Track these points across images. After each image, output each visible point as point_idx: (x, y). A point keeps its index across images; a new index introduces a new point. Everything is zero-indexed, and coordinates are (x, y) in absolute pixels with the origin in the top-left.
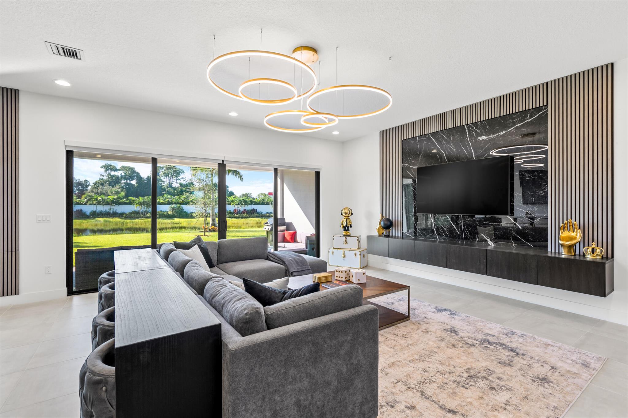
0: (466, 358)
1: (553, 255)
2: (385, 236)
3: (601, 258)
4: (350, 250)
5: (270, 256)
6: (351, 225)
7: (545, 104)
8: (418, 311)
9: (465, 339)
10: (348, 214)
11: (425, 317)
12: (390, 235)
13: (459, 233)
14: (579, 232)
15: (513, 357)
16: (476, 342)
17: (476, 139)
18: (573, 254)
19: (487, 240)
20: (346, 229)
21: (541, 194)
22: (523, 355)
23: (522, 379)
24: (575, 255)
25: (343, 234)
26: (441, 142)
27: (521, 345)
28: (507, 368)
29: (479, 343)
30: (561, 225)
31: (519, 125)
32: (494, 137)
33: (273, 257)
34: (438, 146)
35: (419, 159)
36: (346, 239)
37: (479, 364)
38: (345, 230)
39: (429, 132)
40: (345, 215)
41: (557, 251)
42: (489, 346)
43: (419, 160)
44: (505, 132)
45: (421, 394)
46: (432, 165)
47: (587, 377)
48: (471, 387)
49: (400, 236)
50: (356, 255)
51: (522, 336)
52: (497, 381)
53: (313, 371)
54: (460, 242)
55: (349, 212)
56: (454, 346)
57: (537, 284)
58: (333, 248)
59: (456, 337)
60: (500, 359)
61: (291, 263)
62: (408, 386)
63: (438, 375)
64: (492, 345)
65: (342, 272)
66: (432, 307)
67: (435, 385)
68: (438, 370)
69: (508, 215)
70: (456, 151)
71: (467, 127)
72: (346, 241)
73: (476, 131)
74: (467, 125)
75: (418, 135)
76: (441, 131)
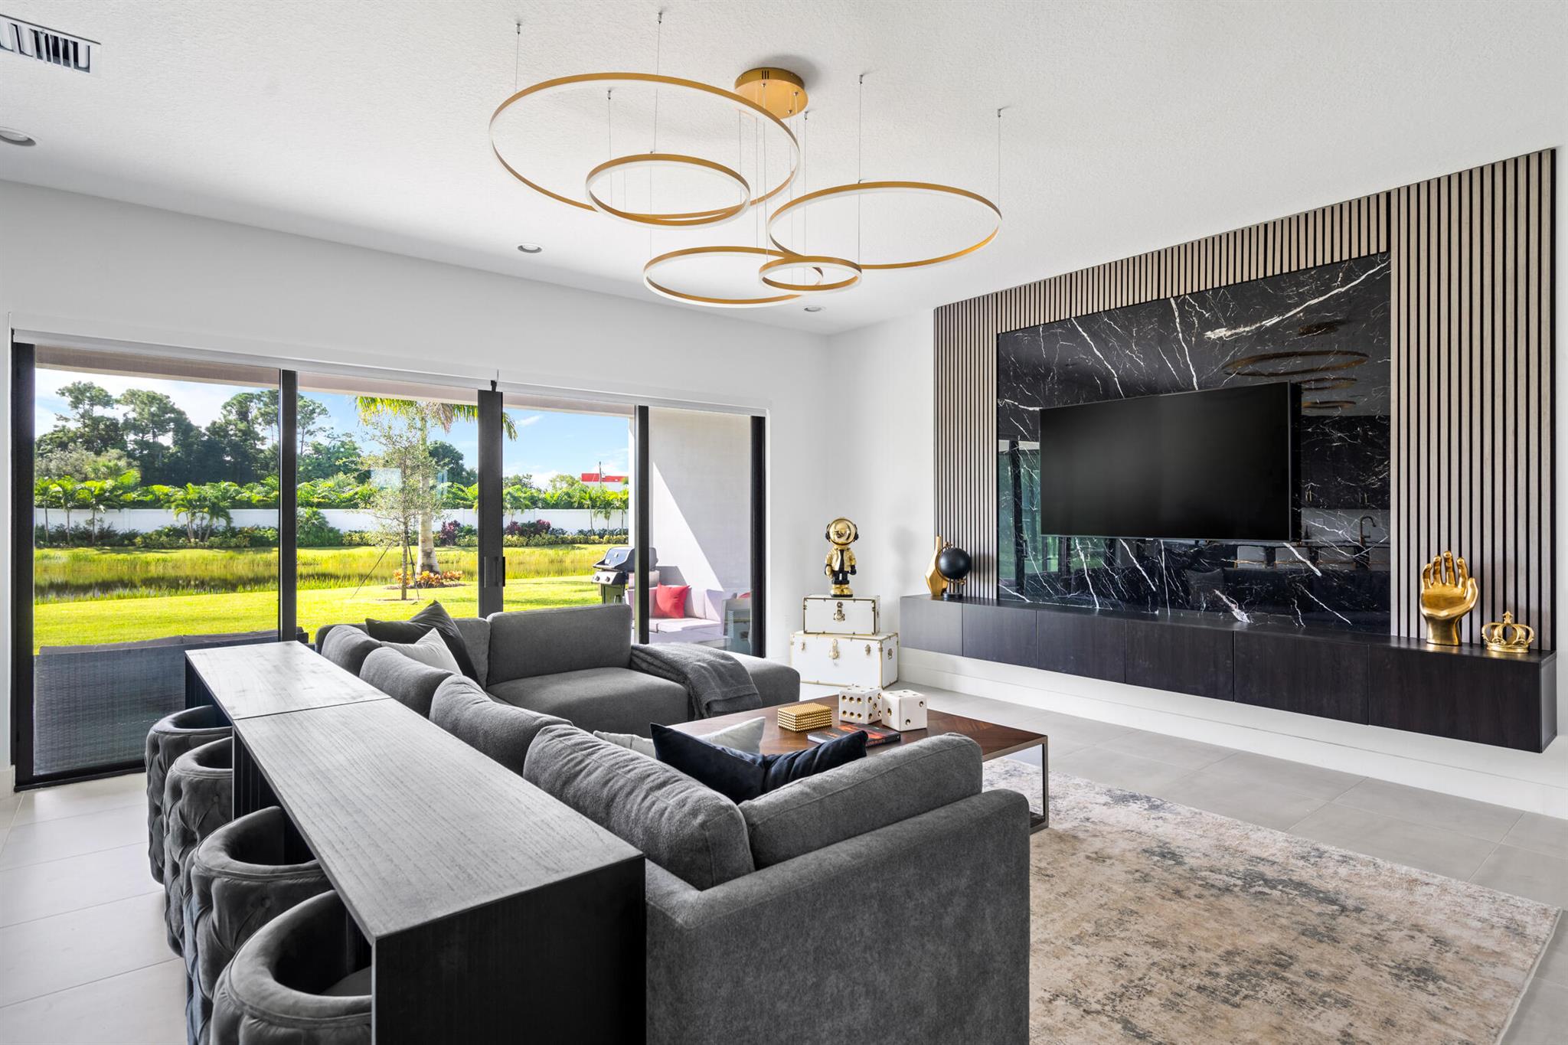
0: (1216, 925)
1: (1404, 645)
2: (951, 598)
3: (1526, 651)
4: (853, 636)
5: (638, 657)
6: (853, 567)
7: (1383, 249)
8: (1065, 803)
9: (1203, 874)
10: (847, 539)
11: (1088, 819)
12: (965, 595)
13: (1154, 589)
14: (1472, 586)
15: (1333, 917)
16: (1233, 881)
17: (1200, 335)
18: (1456, 642)
19: (1230, 607)
20: (840, 578)
21: (1373, 484)
22: (1358, 910)
23: (1367, 972)
24: (1460, 644)
25: (833, 592)
26: (1106, 343)
27: (1347, 885)
28: (1325, 948)
29: (1239, 882)
30: (1424, 566)
31: (1316, 301)
32: (1248, 332)
33: (649, 658)
34: (1098, 353)
35: (1044, 385)
36: (840, 605)
37: (1253, 938)
38: (837, 582)
39: (1073, 315)
40: (837, 540)
41: (1413, 635)
42: (1267, 890)
43: (1044, 389)
44: (1278, 319)
45: (1124, 1028)
46: (1081, 403)
47: (1524, 962)
48: (1246, 1002)
49: (990, 597)
50: (869, 650)
51: (1345, 860)
52: (1308, 981)
53: (882, 977)
54: (1157, 612)
55: (848, 532)
56: (1178, 893)
57: (1366, 721)
58: (805, 632)
59: (1179, 870)
60: (1303, 924)
61: (705, 677)
62: (1085, 1006)
63: (1153, 973)
64: (1274, 887)
65: (859, 700)
66: (1097, 789)
67: (1154, 1000)
68: (1151, 961)
69: (1286, 539)
70: (1146, 366)
71: (1176, 304)
72: (840, 612)
73: (1200, 316)
74: (1176, 298)
75: (1043, 322)
76: (1105, 311)
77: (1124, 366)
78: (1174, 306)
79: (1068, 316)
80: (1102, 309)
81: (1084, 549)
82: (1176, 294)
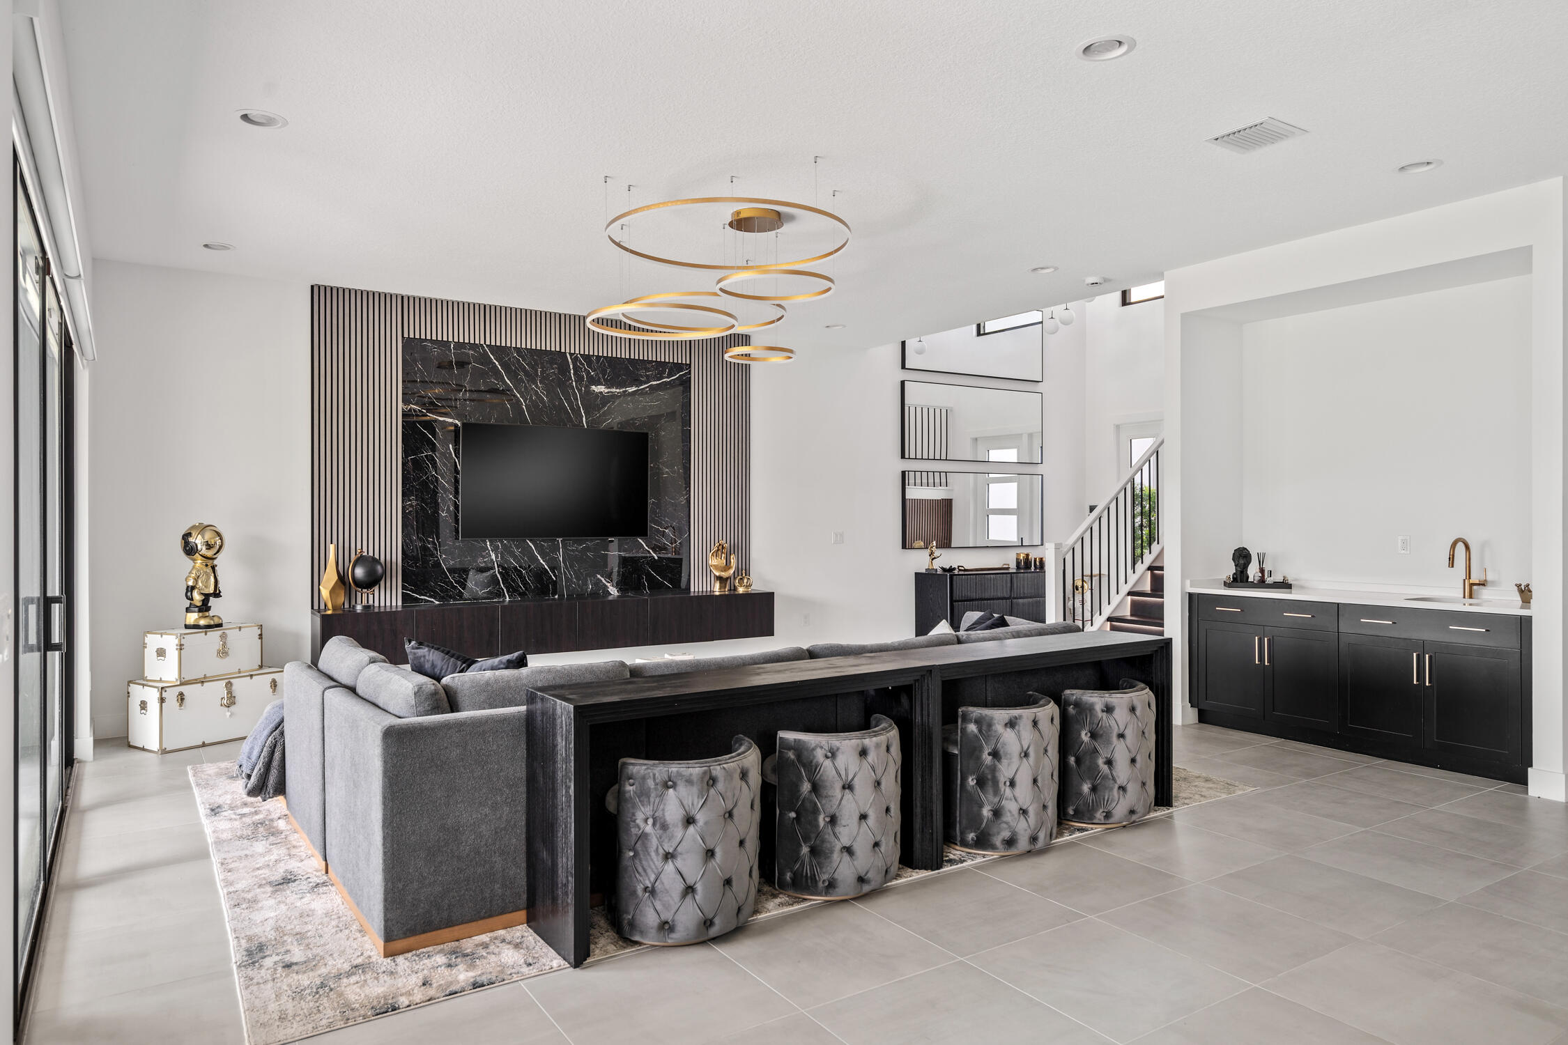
1: (700, 594)
7: (688, 362)
12: (373, 605)
13: (555, 578)
14: (733, 558)
17: (587, 387)
18: (727, 589)
19: (606, 586)
26: (516, 375)
31: (655, 383)
32: (618, 393)
34: (508, 382)
35: (457, 398)
36: (224, 637)
38: (202, 610)
39: (488, 343)
44: (635, 389)
49: (396, 604)
54: (557, 597)
58: (181, 682)
69: (638, 537)
70: (548, 402)
71: (571, 358)
72: (224, 645)
73: (588, 373)
74: (570, 353)
75: (456, 340)
76: (516, 348)
77: (531, 398)
78: (570, 360)
79: (482, 342)
80: (514, 345)
81: (495, 549)
82: (572, 351)
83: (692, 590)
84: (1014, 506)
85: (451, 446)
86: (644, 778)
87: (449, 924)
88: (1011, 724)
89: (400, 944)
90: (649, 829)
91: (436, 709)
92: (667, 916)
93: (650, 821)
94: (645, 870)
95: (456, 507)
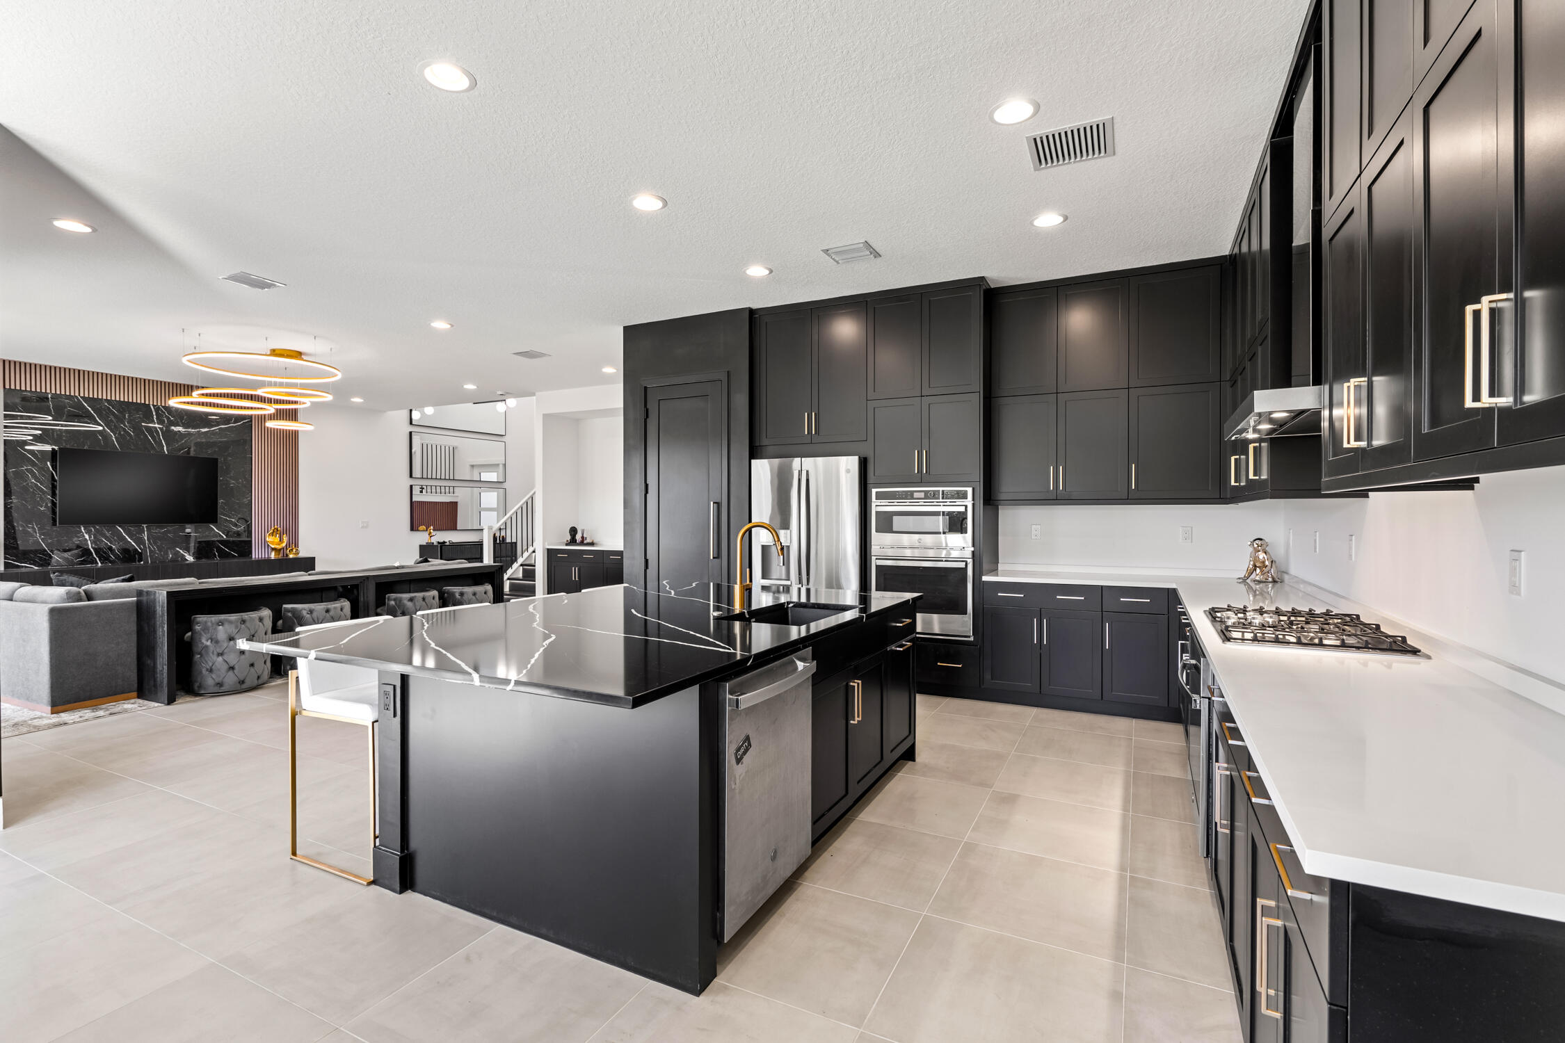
13: (140, 551)
14: (286, 537)
17: (168, 427)
19: (184, 554)
26: (107, 417)
32: (192, 432)
34: (100, 422)
39: (80, 395)
41: (261, 556)
44: (206, 430)
46: (87, 448)
54: (142, 563)
69: (211, 525)
70: (135, 435)
73: (168, 418)
74: (153, 405)
75: (53, 392)
76: (106, 400)
77: (120, 433)
78: (153, 409)
79: (77, 394)
80: (105, 398)
81: (89, 532)
82: (155, 404)
83: (253, 557)
84: (495, 506)
85: (48, 463)
86: (206, 622)
87: (90, 698)
88: (411, 600)
89: (60, 708)
90: (209, 643)
91: (80, 600)
92: (218, 680)
93: (210, 640)
94: (206, 662)
95: (54, 504)
